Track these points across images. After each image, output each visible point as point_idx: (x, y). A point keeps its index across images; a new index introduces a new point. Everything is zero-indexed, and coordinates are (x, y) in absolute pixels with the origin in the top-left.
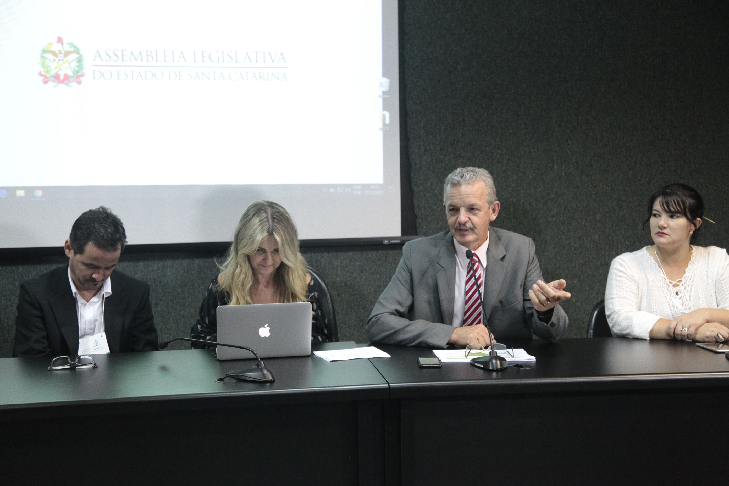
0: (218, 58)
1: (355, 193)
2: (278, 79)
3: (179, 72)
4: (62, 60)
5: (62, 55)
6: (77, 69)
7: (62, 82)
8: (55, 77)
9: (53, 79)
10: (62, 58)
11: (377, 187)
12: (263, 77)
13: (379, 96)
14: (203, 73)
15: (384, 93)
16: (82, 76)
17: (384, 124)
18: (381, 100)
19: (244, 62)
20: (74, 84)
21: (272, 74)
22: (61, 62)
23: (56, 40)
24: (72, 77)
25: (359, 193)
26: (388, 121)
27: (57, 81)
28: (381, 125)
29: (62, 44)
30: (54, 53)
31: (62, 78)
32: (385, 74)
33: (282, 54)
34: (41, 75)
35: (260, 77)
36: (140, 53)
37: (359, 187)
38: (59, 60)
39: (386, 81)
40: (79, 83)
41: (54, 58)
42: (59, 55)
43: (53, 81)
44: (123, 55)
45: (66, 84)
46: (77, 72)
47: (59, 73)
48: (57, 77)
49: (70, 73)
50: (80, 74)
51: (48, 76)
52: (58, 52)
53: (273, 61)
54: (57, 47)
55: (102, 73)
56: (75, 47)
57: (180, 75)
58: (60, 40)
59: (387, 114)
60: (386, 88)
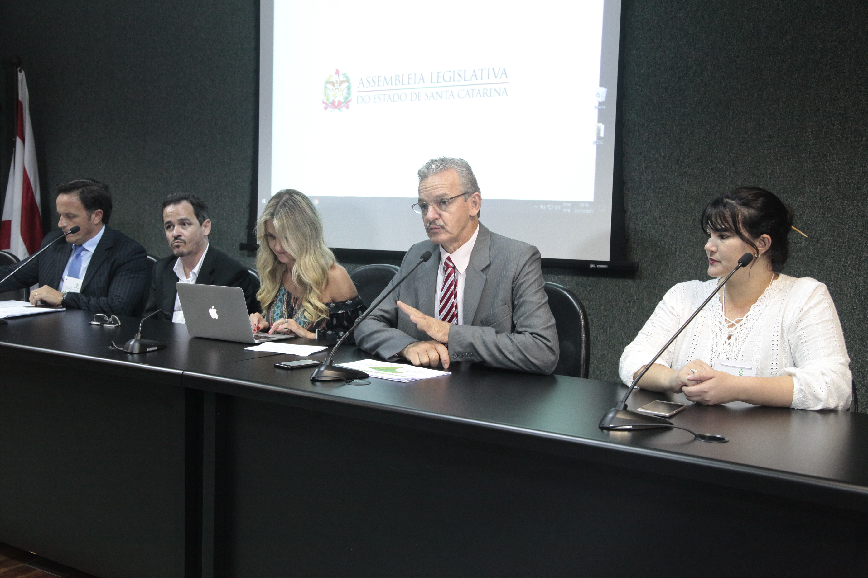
0: (450, 77)
1: (564, 210)
2: (500, 95)
3: (419, 93)
4: (338, 89)
5: (338, 85)
6: (347, 96)
7: (336, 107)
8: (332, 104)
9: (331, 105)
10: (338, 87)
11: (587, 205)
12: (486, 93)
13: (595, 107)
14: (437, 93)
15: (600, 104)
16: (349, 101)
17: (599, 138)
18: (596, 111)
19: (471, 80)
20: (344, 109)
21: (495, 89)
22: (337, 91)
23: (335, 72)
24: (343, 103)
25: (569, 211)
26: (602, 135)
27: (333, 107)
28: (595, 139)
29: (339, 75)
30: (332, 83)
31: (336, 104)
32: (602, 84)
33: (504, 69)
34: (324, 103)
35: (484, 93)
36: (391, 78)
37: (569, 205)
38: (336, 89)
39: (603, 91)
40: (347, 107)
41: (333, 87)
42: (336, 85)
43: (331, 108)
44: (378, 81)
45: (339, 109)
46: (347, 98)
47: (335, 100)
48: (333, 103)
49: (342, 100)
50: (348, 100)
51: (328, 103)
52: (335, 82)
53: (496, 77)
54: (335, 78)
55: (363, 98)
56: (347, 77)
57: (419, 96)
58: (337, 72)
59: (602, 126)
60: (602, 98)
